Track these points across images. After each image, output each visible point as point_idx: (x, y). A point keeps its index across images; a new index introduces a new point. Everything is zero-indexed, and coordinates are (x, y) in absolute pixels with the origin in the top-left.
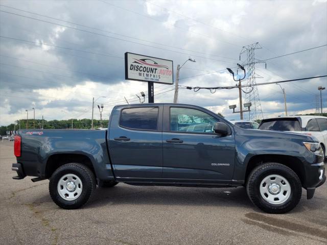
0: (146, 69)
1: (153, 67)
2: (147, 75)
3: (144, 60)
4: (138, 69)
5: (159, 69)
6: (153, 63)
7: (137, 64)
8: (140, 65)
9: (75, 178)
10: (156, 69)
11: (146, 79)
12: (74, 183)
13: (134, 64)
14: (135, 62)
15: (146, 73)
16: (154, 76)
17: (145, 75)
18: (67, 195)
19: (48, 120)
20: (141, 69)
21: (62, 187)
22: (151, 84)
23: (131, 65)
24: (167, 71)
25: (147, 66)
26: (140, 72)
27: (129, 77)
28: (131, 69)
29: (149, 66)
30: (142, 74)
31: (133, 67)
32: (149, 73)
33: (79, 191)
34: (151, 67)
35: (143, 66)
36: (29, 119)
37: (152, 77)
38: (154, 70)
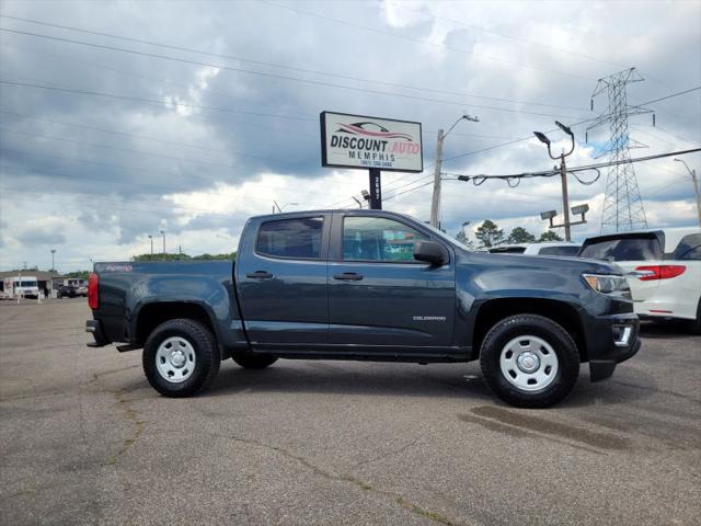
0: (363, 144)
1: (378, 139)
2: (367, 156)
3: (359, 125)
4: (347, 143)
5: (391, 141)
6: (378, 130)
7: (344, 135)
8: (351, 136)
9: (184, 345)
10: (385, 143)
11: (364, 162)
12: (183, 354)
13: (339, 135)
14: (342, 130)
15: (364, 150)
16: (381, 157)
17: (363, 155)
18: (171, 373)
19: (193, 255)
20: (354, 143)
21: (163, 360)
22: (375, 174)
23: (334, 137)
24: (410, 145)
25: (365, 137)
26: (352, 150)
27: (329, 162)
28: (332, 145)
29: (370, 138)
30: (356, 155)
31: (336, 142)
32: (371, 152)
33: (191, 366)
34: (374, 138)
35: (358, 138)
36: (154, 253)
37: (377, 159)
38: (382, 145)
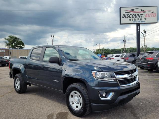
0: (134, 16)
1: (139, 14)
2: (135, 20)
3: (133, 10)
4: (128, 16)
5: (145, 14)
6: (140, 11)
7: (127, 14)
8: (129, 14)
10: (142, 14)
11: (134, 22)
13: (125, 14)
14: (126, 12)
15: (134, 18)
16: (141, 19)
17: (134, 20)
20: (131, 16)
22: (138, 25)
23: (123, 15)
24: (152, 14)
25: (135, 14)
26: (130, 18)
27: (122, 23)
28: (123, 17)
29: (137, 13)
30: (131, 20)
31: (124, 16)
32: (137, 18)
34: (138, 13)
35: (132, 14)
37: (139, 20)
38: (141, 15)
